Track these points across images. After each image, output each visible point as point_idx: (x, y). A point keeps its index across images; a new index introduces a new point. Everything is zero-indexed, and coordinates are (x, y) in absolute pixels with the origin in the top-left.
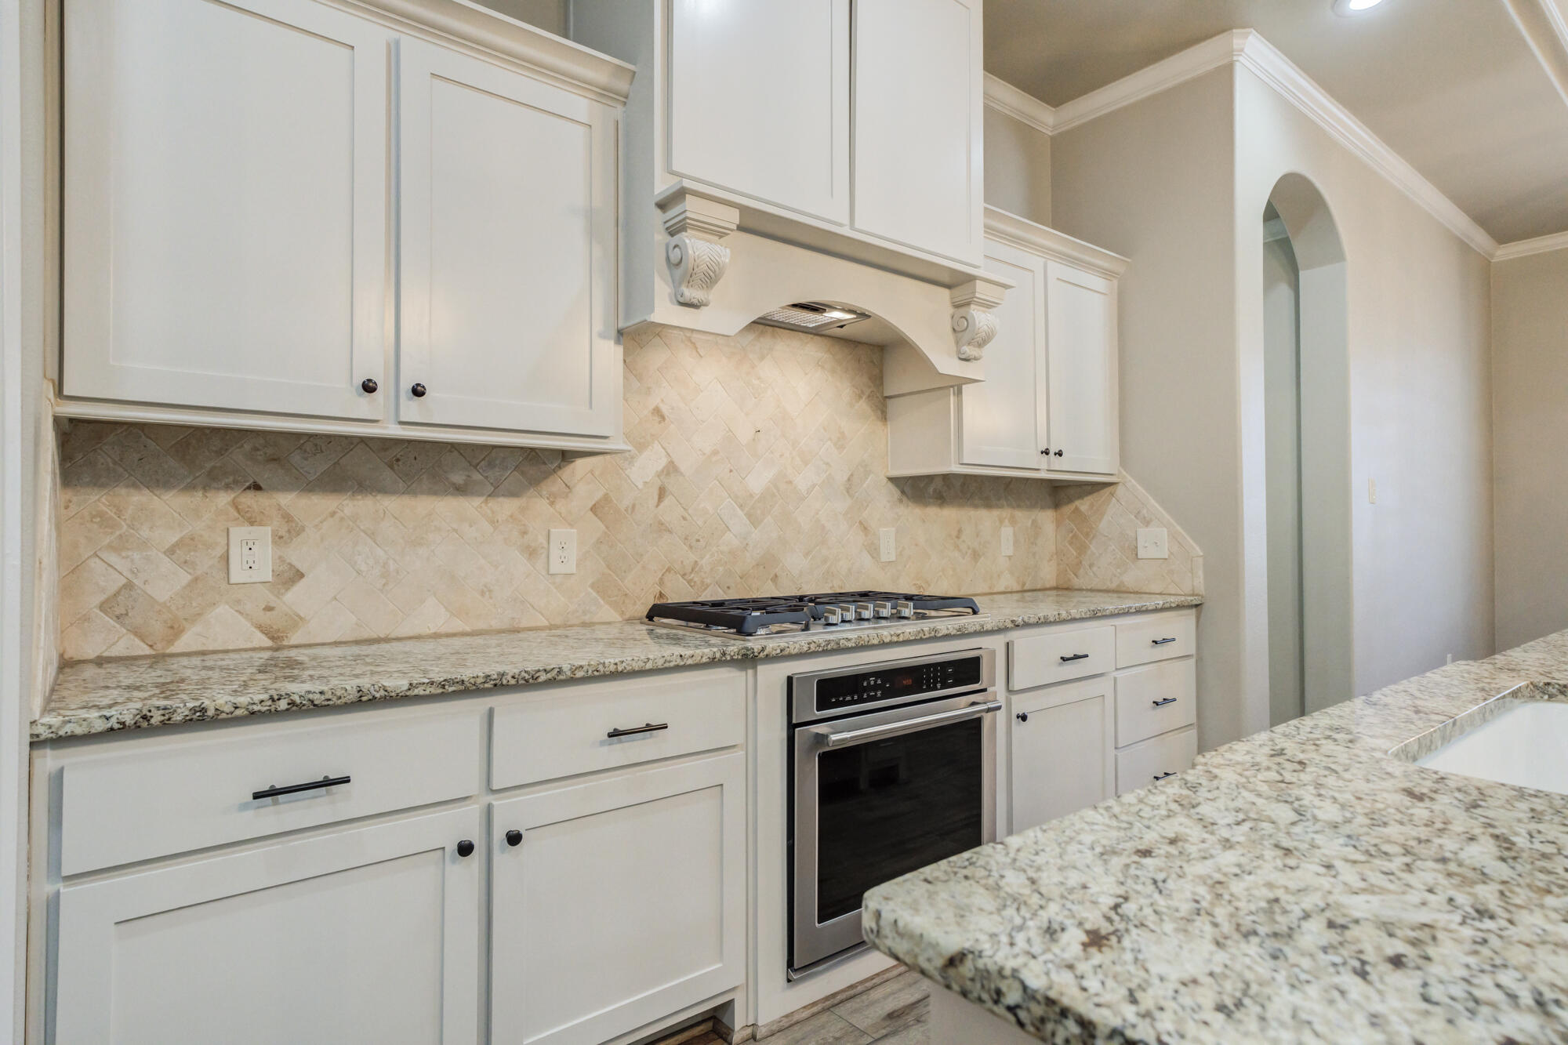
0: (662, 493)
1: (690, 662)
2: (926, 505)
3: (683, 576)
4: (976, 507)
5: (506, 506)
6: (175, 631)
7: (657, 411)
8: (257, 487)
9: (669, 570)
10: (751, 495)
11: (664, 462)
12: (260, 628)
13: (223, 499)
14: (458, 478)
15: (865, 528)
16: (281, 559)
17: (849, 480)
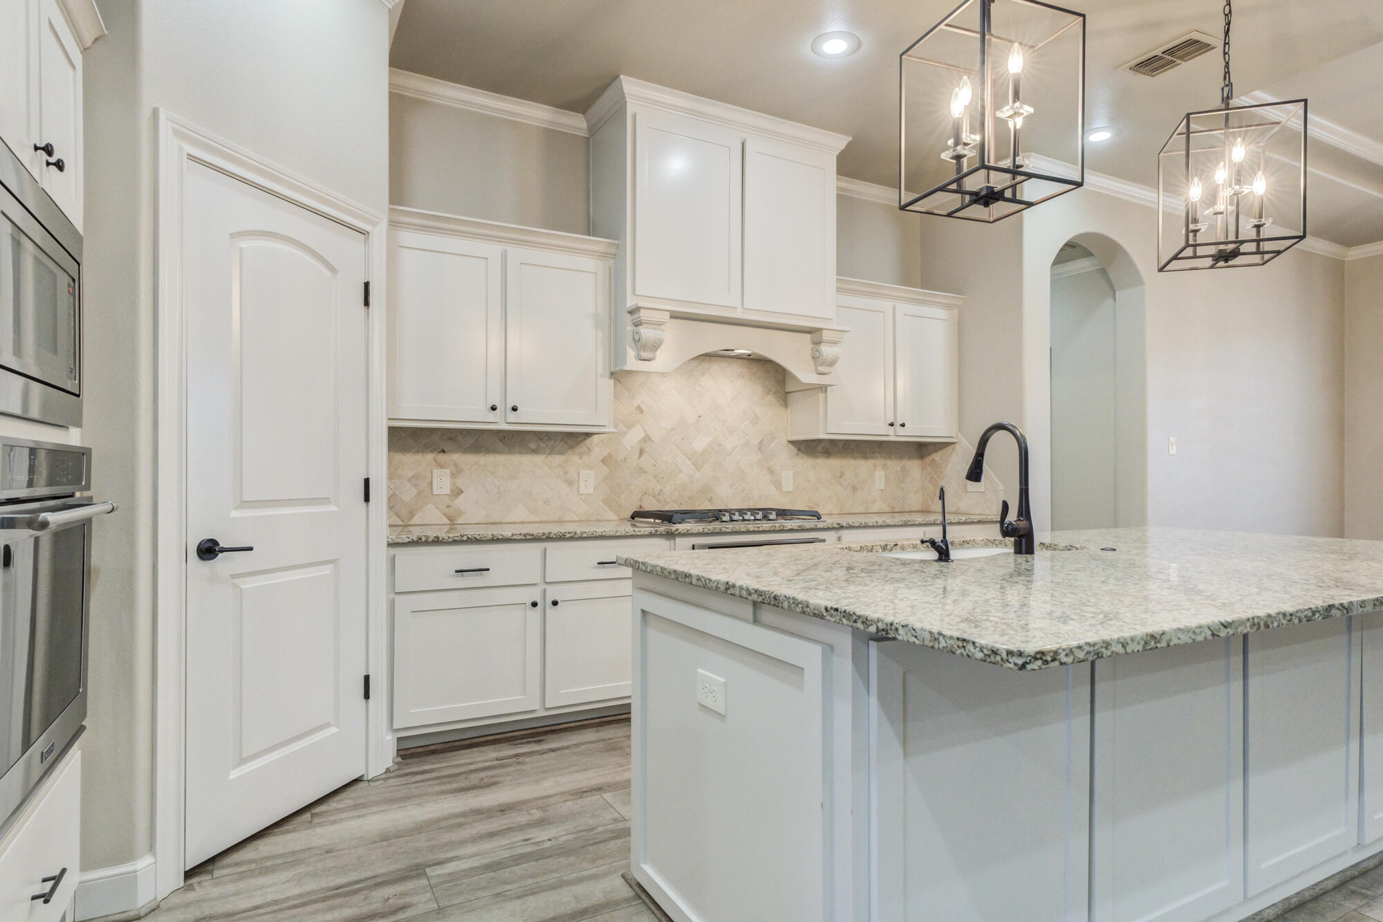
0: (641, 452)
1: (639, 534)
2: (816, 457)
3: (654, 497)
4: (855, 458)
5: (557, 459)
6: (412, 514)
7: (639, 408)
8: (443, 451)
9: (645, 493)
10: (696, 452)
11: (642, 435)
12: (445, 515)
13: (430, 457)
14: (533, 446)
15: (772, 471)
16: (454, 484)
17: (760, 443)
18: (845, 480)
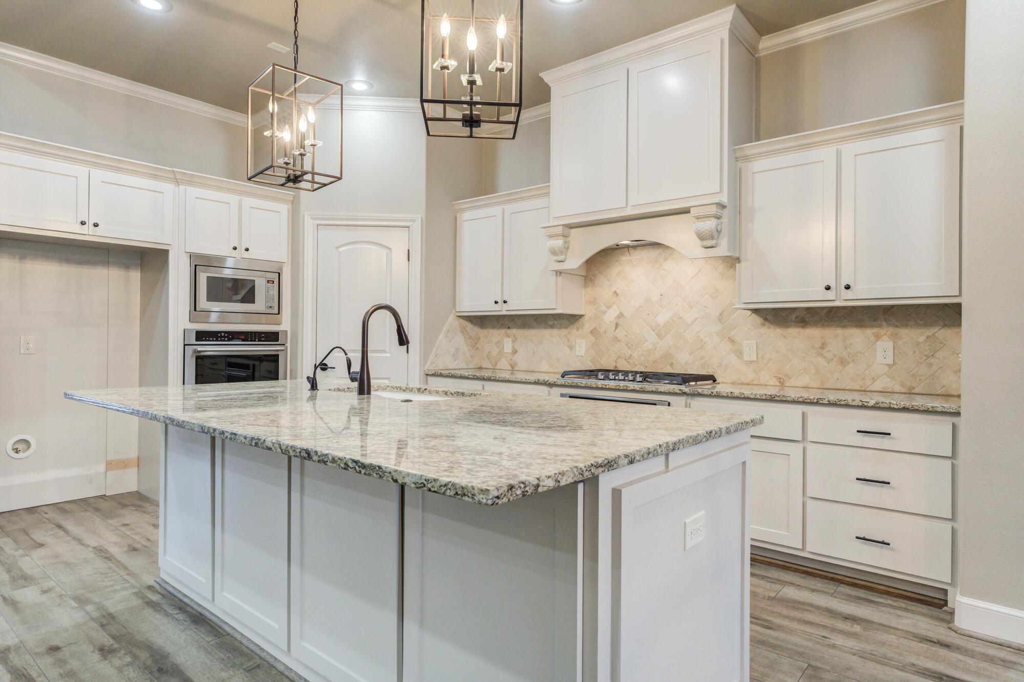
18: (829, 351)
